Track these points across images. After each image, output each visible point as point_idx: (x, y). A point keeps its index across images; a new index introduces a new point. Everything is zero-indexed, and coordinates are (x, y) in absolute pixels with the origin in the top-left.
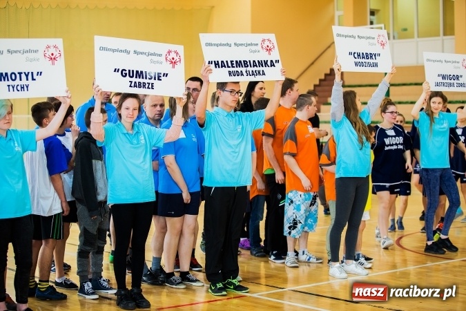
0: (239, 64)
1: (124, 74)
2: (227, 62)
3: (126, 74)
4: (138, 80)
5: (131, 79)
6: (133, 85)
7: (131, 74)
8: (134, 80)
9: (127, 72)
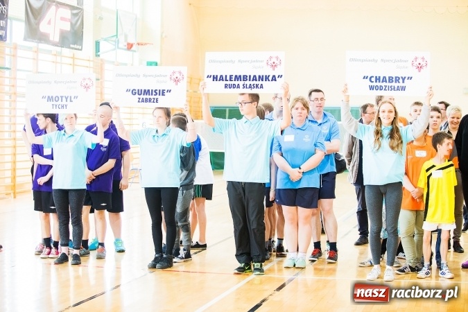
0: (238, 78)
1: (134, 92)
2: (226, 76)
3: (135, 93)
4: (145, 97)
5: (139, 97)
6: (140, 100)
7: (140, 92)
8: (142, 96)
9: (137, 91)
